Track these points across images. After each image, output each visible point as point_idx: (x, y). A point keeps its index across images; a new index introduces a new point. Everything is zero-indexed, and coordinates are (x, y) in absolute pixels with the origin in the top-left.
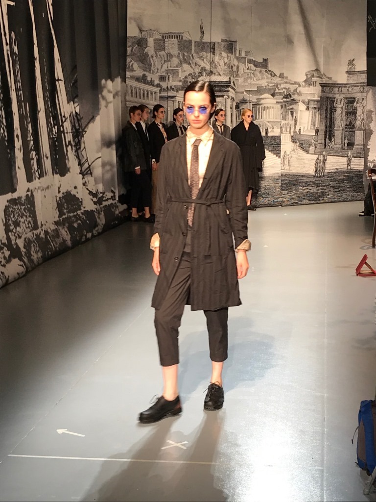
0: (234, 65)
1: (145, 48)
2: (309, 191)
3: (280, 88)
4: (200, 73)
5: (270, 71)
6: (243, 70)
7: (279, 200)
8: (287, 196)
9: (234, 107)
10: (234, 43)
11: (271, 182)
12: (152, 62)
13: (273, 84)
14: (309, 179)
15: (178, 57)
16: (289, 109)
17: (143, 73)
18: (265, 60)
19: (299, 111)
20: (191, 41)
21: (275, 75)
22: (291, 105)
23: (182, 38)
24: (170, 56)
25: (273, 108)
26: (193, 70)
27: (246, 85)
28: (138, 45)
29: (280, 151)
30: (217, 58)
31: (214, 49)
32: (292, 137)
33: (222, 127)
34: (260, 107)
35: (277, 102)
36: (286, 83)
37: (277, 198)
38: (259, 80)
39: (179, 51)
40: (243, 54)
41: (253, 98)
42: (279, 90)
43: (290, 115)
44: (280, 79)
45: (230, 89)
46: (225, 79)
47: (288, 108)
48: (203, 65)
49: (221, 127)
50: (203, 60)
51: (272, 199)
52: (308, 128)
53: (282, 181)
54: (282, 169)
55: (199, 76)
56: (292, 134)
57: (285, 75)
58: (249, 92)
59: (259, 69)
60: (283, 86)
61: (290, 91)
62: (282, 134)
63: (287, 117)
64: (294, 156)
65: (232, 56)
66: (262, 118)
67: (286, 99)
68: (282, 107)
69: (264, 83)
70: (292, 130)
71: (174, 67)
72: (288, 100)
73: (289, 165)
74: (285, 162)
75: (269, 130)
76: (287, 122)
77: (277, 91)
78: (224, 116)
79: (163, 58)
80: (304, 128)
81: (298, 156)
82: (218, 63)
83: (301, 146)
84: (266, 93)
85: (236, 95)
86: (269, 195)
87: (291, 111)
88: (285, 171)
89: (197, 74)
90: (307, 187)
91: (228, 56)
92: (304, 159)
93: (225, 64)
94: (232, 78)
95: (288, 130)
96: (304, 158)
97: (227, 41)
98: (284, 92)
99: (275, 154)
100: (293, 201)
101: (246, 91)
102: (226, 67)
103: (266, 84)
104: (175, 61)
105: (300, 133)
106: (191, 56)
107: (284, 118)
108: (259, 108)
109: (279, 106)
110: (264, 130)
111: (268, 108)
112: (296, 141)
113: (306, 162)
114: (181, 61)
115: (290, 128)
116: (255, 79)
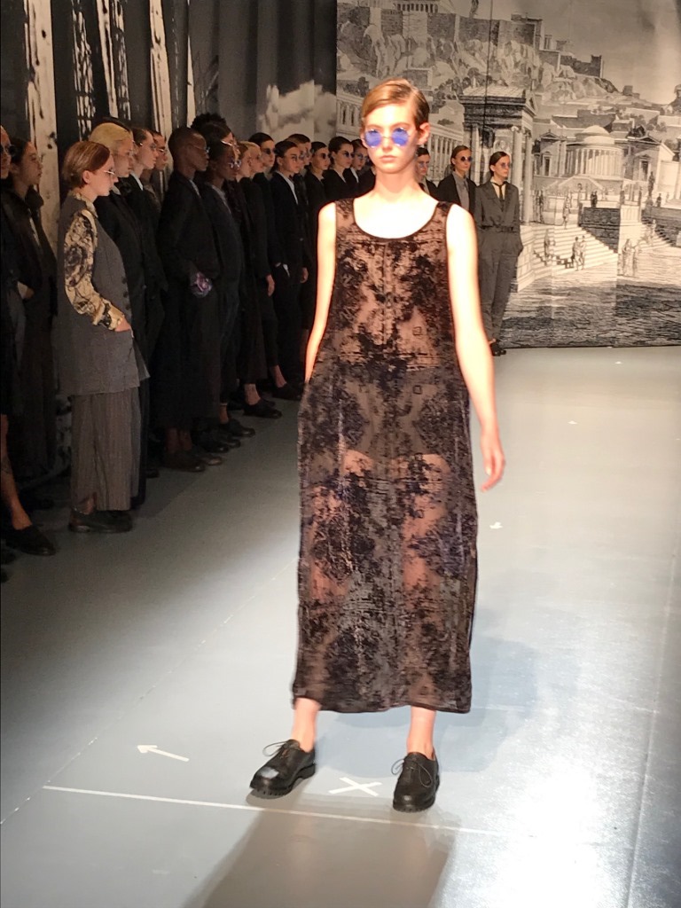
0: (535, 67)
1: (366, 27)
2: (672, 319)
3: (623, 115)
4: (467, 79)
5: (604, 80)
6: (549, 78)
7: (608, 335)
8: (626, 327)
9: (530, 149)
10: (535, 23)
11: (596, 299)
12: (378, 53)
13: (610, 108)
14: (673, 295)
15: (429, 47)
16: (639, 157)
17: (359, 77)
18: (596, 60)
19: (659, 164)
20: (454, 16)
21: (615, 89)
22: (644, 149)
23: (436, 10)
24: (412, 44)
25: (608, 153)
26: (456, 73)
27: (554, 107)
28: (351, 22)
29: (618, 238)
30: (501, 52)
31: (497, 33)
32: (643, 211)
33: (503, 187)
34: (583, 150)
35: (617, 143)
36: (636, 105)
37: (606, 332)
38: (583, 97)
39: (430, 36)
40: (553, 47)
41: (570, 133)
42: (621, 118)
43: (641, 170)
44: (624, 97)
45: (523, 113)
46: (513, 92)
47: (637, 155)
48: (473, 64)
49: (500, 187)
50: (474, 55)
51: (595, 333)
52: (675, 196)
53: (618, 297)
54: (619, 275)
55: (465, 86)
56: (643, 206)
57: (634, 91)
58: (561, 120)
59: (582, 77)
60: (629, 111)
61: (643, 122)
62: (623, 207)
63: (635, 173)
64: (646, 248)
65: (531, 50)
66: (584, 173)
67: (633, 138)
68: (626, 152)
69: (591, 104)
70: (644, 199)
71: (420, 66)
72: (638, 139)
73: (634, 268)
74: (627, 261)
75: (599, 197)
76: (633, 182)
77: (617, 120)
78: (507, 167)
79: (398, 47)
80: (668, 196)
81: (654, 250)
82: (503, 60)
83: (661, 232)
84: (595, 124)
85: (534, 125)
86: (589, 324)
87: (643, 162)
88: (626, 278)
89: (461, 81)
90: (667, 313)
91: (522, 48)
92: (665, 257)
93: (516, 65)
94: (528, 92)
95: (636, 198)
96: (666, 254)
97: (522, 20)
98: (631, 123)
99: (607, 243)
100: (636, 338)
101: (556, 119)
102: (518, 70)
103: (596, 106)
104: (422, 54)
105: (659, 205)
106: (452, 45)
107: (629, 175)
108: (580, 153)
109: (619, 150)
110: (589, 196)
111: (597, 153)
112: (650, 220)
113: (669, 262)
114: (432, 55)
115: (640, 194)
116: (574, 95)
